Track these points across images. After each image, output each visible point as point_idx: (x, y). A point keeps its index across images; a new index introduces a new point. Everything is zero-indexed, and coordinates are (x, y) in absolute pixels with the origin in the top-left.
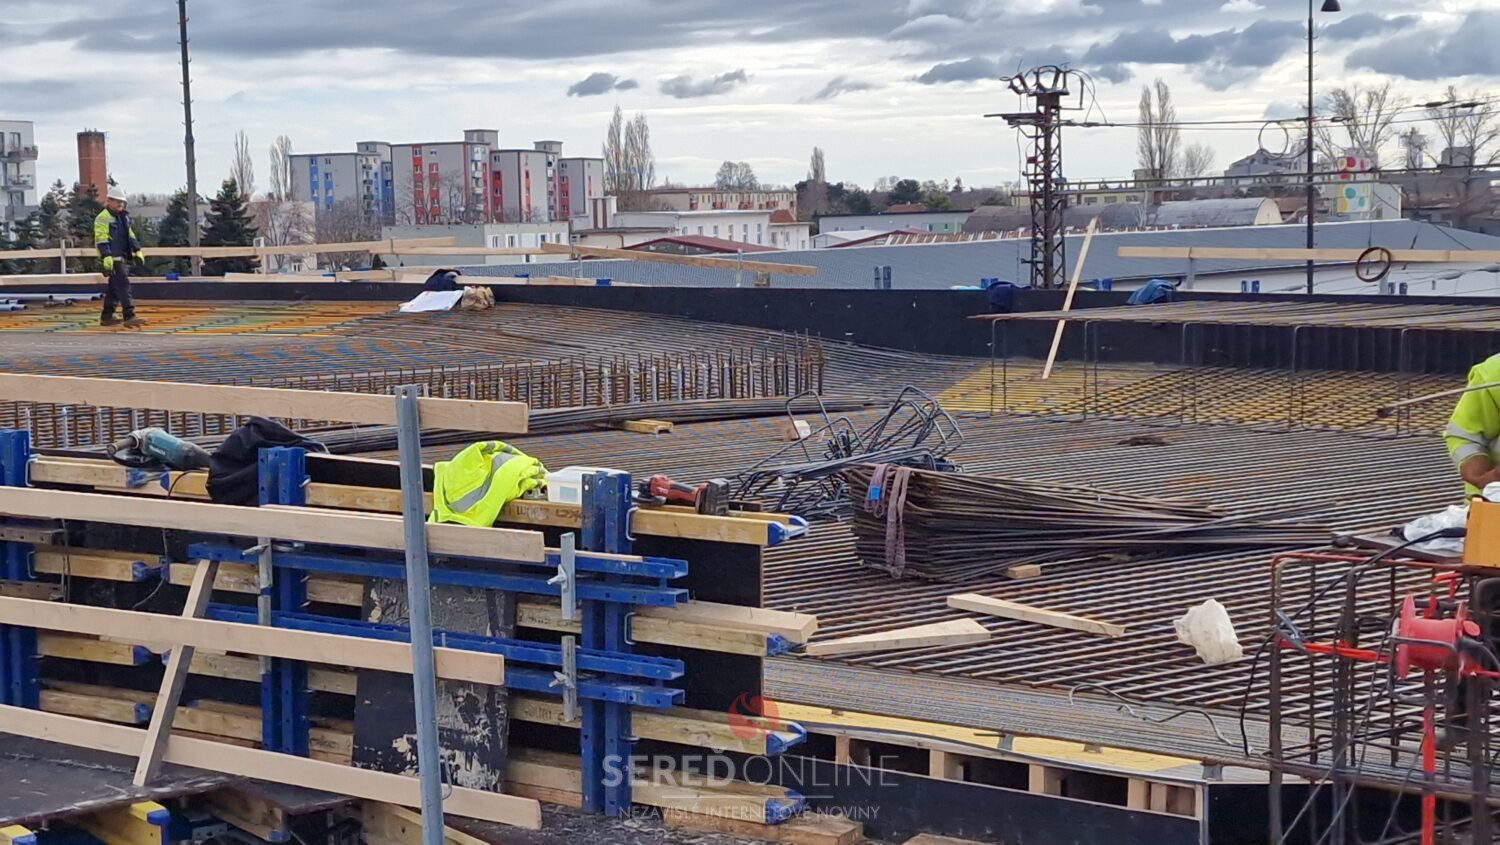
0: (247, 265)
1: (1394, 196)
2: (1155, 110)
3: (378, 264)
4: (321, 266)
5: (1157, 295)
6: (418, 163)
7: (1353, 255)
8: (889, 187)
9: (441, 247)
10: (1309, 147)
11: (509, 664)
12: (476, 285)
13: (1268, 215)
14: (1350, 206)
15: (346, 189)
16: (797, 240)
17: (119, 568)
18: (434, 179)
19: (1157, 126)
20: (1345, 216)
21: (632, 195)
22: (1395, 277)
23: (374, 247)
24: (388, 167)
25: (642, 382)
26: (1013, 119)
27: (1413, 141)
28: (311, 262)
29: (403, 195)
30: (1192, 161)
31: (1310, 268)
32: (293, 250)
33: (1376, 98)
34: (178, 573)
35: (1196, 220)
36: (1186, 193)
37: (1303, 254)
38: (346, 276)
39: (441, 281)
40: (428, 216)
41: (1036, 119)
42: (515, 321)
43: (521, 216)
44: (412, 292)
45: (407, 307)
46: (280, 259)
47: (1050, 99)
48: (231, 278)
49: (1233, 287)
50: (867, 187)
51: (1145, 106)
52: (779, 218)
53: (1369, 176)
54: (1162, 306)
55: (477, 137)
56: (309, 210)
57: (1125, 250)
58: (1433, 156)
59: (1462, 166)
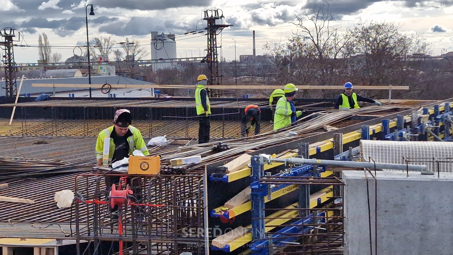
1: (113, 69)
2: (43, 42)
5: (45, 98)
7: (100, 86)
10: (88, 55)
13: (78, 74)
14: (101, 72)
19: (44, 47)
20: (100, 75)
22: (113, 92)
27: (117, 53)
30: (55, 58)
33: (106, 41)
35: (58, 76)
36: (54, 68)
37: (88, 86)
41: (5, 44)
47: (9, 38)
49: (67, 95)
51: (40, 40)
53: (106, 63)
54: (45, 102)
57: (34, 85)
58: (123, 58)
59: (130, 60)
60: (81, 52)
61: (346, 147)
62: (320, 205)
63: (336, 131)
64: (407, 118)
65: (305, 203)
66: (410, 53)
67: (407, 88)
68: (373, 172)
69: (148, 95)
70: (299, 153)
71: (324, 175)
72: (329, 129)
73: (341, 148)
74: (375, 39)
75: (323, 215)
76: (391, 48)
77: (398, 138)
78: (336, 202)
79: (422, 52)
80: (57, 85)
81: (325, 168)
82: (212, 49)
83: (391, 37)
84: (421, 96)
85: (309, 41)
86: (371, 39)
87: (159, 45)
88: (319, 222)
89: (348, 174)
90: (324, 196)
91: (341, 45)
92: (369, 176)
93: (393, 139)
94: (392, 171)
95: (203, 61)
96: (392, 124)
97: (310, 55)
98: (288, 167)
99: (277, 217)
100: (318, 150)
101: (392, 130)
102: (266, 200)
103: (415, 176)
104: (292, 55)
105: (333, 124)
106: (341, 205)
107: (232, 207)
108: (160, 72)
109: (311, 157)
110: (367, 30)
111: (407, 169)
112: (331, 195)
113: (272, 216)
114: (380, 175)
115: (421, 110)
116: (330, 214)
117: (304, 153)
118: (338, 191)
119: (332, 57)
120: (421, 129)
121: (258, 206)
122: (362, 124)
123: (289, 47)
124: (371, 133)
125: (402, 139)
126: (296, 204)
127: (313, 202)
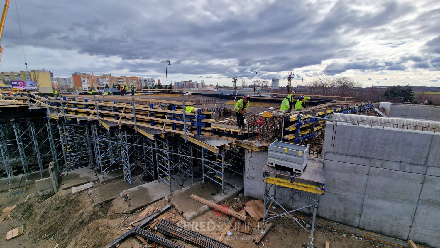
0: (172, 91)
1: (261, 88)
3: (182, 91)
4: (178, 91)
6: (186, 83)
7: (257, 93)
8: (223, 86)
9: (187, 90)
10: (255, 85)
11: (191, 123)
12: (190, 93)
13: (252, 89)
14: (258, 89)
15: (180, 85)
16: (216, 90)
17: (161, 115)
18: (187, 84)
21: (203, 86)
22: (260, 95)
23: (182, 90)
24: (183, 83)
25: (203, 101)
26: (233, 81)
27: (262, 84)
28: (177, 91)
29: (185, 85)
30: (246, 85)
31: (254, 94)
32: (176, 90)
33: (260, 81)
34: (165, 116)
35: (246, 90)
36: (246, 87)
37: (254, 93)
38: (180, 92)
39: (187, 93)
40: (186, 87)
41: (234, 81)
42: (193, 96)
43: (194, 87)
44: (185, 93)
45: (184, 95)
46: (175, 91)
47: (235, 80)
48: (170, 92)
50: (222, 86)
51: (243, 81)
52: (215, 88)
53: (259, 87)
55: (191, 81)
56: (177, 86)
57: (241, 92)
58: (264, 85)
59: (266, 86)
60: (253, 84)
61: (328, 114)
62: (317, 130)
63: (326, 109)
64: (350, 107)
65: (312, 129)
66: (354, 87)
67: (352, 98)
68: (336, 122)
69: (269, 96)
70: (313, 115)
71: (319, 122)
72: (323, 108)
73: (326, 115)
74: (343, 82)
75: (318, 133)
76: (348, 85)
77: (346, 113)
78: (323, 130)
79: (359, 87)
80: (246, 92)
81: (320, 120)
82: (289, 84)
83: (348, 81)
84: (356, 100)
85: (320, 82)
86: (341, 82)
87: (274, 82)
88: (316, 135)
89: (327, 122)
90: (319, 128)
91: (331, 83)
92: (335, 123)
93: (344, 113)
94: (342, 123)
95: (286, 87)
96: (345, 108)
97: (320, 86)
98: (309, 119)
99: (304, 132)
100: (319, 114)
101: (345, 110)
102: (301, 127)
103: (350, 125)
104: (314, 86)
105: (325, 107)
106: (324, 131)
107: (291, 128)
108: (273, 90)
109: (316, 116)
110: (340, 79)
111: (348, 122)
112: (321, 128)
113: (302, 132)
114: (338, 123)
115: (356, 105)
116: (320, 133)
117: (314, 115)
118: (323, 127)
119: (327, 87)
120: (355, 110)
121: (298, 129)
122: (335, 108)
123: (313, 84)
124: (337, 111)
125: (347, 113)
126: (310, 129)
127: (315, 129)
